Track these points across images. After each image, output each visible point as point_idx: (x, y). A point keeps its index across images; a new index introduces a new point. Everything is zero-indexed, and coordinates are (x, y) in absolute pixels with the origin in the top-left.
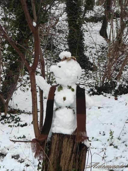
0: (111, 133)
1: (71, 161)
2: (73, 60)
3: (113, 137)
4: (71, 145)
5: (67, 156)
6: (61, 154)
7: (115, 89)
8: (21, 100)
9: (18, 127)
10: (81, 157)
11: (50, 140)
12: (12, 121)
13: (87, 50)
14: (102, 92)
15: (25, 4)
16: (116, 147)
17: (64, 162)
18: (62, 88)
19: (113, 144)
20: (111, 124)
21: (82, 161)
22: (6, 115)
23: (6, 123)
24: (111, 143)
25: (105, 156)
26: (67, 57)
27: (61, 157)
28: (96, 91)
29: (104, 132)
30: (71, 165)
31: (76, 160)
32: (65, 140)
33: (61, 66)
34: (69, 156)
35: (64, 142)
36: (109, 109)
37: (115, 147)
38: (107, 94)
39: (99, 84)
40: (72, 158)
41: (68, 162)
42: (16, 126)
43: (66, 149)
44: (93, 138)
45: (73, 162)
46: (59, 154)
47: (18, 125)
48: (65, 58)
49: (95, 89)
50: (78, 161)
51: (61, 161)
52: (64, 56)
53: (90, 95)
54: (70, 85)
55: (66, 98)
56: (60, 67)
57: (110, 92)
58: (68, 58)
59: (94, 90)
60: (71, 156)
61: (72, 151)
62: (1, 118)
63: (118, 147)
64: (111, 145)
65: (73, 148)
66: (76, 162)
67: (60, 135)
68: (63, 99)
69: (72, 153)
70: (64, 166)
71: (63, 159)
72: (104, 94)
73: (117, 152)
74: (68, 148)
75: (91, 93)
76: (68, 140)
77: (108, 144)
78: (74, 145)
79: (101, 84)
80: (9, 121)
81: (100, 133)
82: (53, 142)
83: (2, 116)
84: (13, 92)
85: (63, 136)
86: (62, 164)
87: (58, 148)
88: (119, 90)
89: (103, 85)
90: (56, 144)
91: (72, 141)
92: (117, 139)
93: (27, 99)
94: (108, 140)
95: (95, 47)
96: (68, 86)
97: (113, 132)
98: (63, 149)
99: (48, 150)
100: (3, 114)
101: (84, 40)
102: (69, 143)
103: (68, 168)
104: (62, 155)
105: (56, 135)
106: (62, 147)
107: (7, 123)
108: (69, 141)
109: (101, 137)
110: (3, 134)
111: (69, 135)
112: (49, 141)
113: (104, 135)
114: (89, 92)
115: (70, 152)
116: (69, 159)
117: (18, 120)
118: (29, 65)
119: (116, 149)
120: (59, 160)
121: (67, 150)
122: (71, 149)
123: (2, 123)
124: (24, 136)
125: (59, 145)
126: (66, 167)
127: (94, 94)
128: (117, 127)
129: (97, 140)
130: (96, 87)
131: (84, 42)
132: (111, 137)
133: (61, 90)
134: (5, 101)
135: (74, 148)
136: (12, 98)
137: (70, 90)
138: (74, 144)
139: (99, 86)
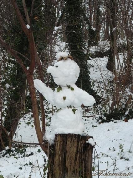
0: (121, 146)
1: (76, 160)
2: (70, 59)
3: (123, 150)
4: (76, 144)
5: (72, 155)
6: (66, 154)
7: (125, 114)
8: (27, 136)
9: (24, 157)
10: (87, 157)
11: (54, 142)
12: (17, 154)
13: (94, 85)
14: (112, 119)
15: (17, 8)
16: (128, 160)
17: (69, 163)
18: (61, 88)
19: (124, 157)
20: (121, 140)
21: (88, 161)
22: (10, 148)
23: (11, 156)
24: (122, 156)
25: (116, 168)
26: (63, 57)
27: (66, 157)
28: (105, 118)
29: (113, 148)
30: (77, 165)
31: (82, 161)
32: (69, 139)
33: (58, 65)
34: (75, 156)
35: (67, 141)
36: (118, 130)
37: (126, 160)
38: (117, 121)
39: (108, 111)
40: (78, 158)
41: (74, 162)
42: (21, 157)
43: (70, 149)
44: (103, 155)
45: (79, 162)
46: (64, 154)
47: (24, 156)
48: (62, 58)
49: (104, 116)
50: (85, 162)
51: (66, 161)
52: (60, 56)
53: (100, 123)
54: (69, 85)
55: (65, 97)
56: (57, 67)
57: (120, 118)
58: (65, 57)
59: (103, 118)
60: (76, 155)
61: (77, 150)
62: (6, 152)
63: (129, 159)
64: (122, 158)
65: (77, 147)
66: (82, 162)
67: (63, 136)
68: (63, 99)
69: (77, 153)
70: (70, 166)
71: (68, 159)
72: (115, 121)
73: (128, 163)
74: (72, 148)
75: (100, 121)
76: (72, 139)
77: (118, 157)
78: (78, 145)
79: (110, 111)
80: (14, 153)
81: (110, 150)
82: (57, 144)
83: (6, 151)
84: (17, 126)
85: (66, 136)
86: (67, 164)
87: (63, 150)
88: (129, 115)
89: (113, 111)
90: (60, 145)
91: (76, 140)
92: (128, 152)
93: (32, 135)
94: (118, 154)
95: (103, 81)
96: (67, 86)
97: (123, 145)
98: (68, 149)
99: (53, 152)
100: (7, 148)
101: (90, 73)
102: (73, 142)
103: (74, 168)
104: (67, 156)
105: (59, 136)
106: (66, 147)
107: (13, 156)
108: (73, 141)
109: (111, 153)
110: (8, 164)
111: (72, 134)
112: (53, 144)
113: (115, 150)
114: (98, 121)
115: (75, 151)
116: (74, 158)
117: (24, 151)
118: (26, 68)
119: (127, 161)
120: (64, 161)
121: (72, 150)
122: (75, 149)
123: (6, 157)
124: (30, 163)
125: (63, 146)
126: (72, 167)
127: (103, 121)
128: (127, 142)
129: (108, 156)
130: (105, 115)
131: (89, 75)
132: (121, 150)
133: (60, 91)
134: (9, 133)
135: (79, 147)
136: (16, 133)
137: (70, 89)
138: (79, 143)
139: (108, 113)
